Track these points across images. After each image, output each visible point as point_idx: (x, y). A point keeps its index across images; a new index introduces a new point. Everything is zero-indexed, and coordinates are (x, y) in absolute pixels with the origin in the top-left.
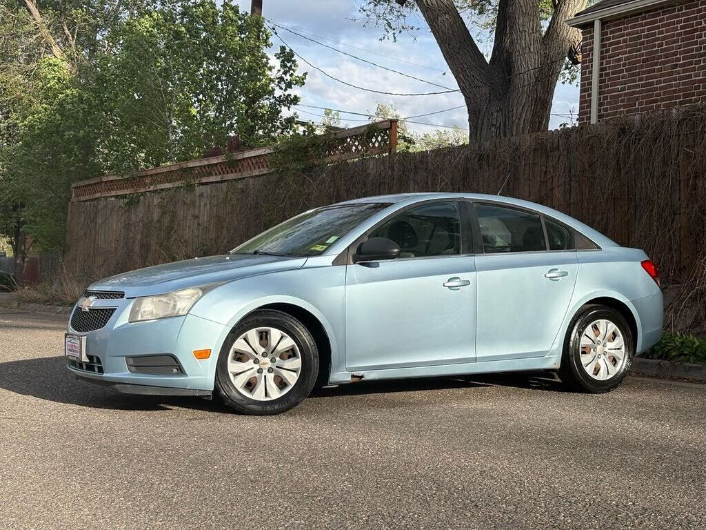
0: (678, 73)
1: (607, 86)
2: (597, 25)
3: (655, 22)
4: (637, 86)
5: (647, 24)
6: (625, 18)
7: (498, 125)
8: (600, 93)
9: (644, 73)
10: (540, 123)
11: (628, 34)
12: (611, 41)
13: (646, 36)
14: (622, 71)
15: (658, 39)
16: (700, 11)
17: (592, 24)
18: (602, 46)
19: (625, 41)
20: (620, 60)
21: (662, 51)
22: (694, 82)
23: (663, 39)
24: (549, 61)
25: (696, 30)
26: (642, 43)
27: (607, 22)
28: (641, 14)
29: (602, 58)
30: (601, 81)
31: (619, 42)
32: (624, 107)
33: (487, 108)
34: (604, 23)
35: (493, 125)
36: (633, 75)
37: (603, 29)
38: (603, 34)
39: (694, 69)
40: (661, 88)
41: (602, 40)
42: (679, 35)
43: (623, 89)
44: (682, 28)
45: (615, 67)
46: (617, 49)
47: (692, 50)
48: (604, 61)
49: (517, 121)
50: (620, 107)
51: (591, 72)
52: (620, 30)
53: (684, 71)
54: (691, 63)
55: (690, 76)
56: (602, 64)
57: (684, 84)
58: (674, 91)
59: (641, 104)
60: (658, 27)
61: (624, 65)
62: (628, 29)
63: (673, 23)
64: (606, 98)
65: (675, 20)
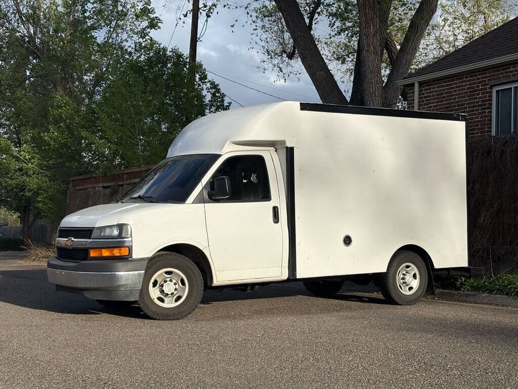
2: (417, 85)
3: (452, 84)
5: (446, 86)
6: (434, 81)
11: (436, 91)
12: (425, 95)
13: (446, 93)
15: (453, 95)
16: (478, 79)
17: (413, 85)
18: (420, 98)
19: (434, 95)
20: (431, 107)
21: (456, 102)
23: (457, 95)
25: (476, 91)
26: (444, 97)
27: (422, 84)
28: (443, 79)
29: (419, 106)
31: (430, 96)
34: (421, 84)
37: (420, 87)
38: (420, 91)
39: (475, 114)
41: (420, 95)
42: (466, 93)
44: (468, 89)
46: (428, 100)
47: (474, 103)
48: (421, 107)
52: (430, 89)
54: (473, 110)
55: (473, 118)
60: (453, 88)
62: (435, 89)
63: (463, 86)
65: (464, 84)
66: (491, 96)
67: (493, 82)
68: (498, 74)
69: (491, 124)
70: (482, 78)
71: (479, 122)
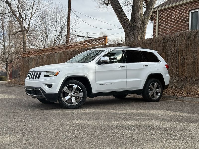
0: (178, 24)
1: (160, 27)
4: (168, 27)
5: (170, 11)
6: (165, 10)
7: (132, 37)
8: (158, 29)
9: (169, 24)
10: (143, 36)
12: (161, 16)
13: (170, 14)
16: (184, 8)
17: (156, 12)
18: (159, 17)
19: (165, 16)
20: (163, 20)
21: (174, 18)
22: (182, 26)
23: (174, 15)
24: (145, 21)
25: (183, 13)
26: (169, 16)
27: (160, 11)
28: (169, 9)
29: (159, 20)
30: (158, 26)
31: (163, 16)
32: (164, 32)
33: (129, 33)
36: (167, 24)
37: (159, 13)
40: (174, 28)
41: (159, 15)
42: (178, 14)
43: (164, 28)
44: (179, 12)
45: (162, 22)
46: (162, 18)
47: (182, 18)
49: (137, 36)
51: (156, 24)
52: (163, 13)
54: (181, 21)
55: (181, 24)
56: (159, 22)
57: (179, 26)
58: (177, 28)
59: (169, 32)
60: (173, 12)
61: (164, 22)
62: (165, 13)
63: (177, 11)
64: (160, 30)
66: (189, 15)
67: (190, 9)
68: (192, 6)
69: (189, 27)
71: (184, 26)
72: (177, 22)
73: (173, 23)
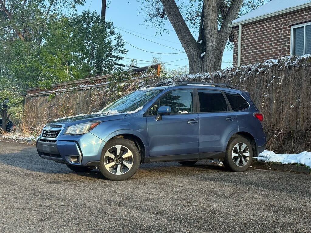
0: (272, 46)
1: (244, 52)
2: (240, 27)
3: (263, 26)
4: (256, 52)
5: (260, 26)
6: (251, 24)
7: (201, 66)
8: (241, 54)
9: (259, 46)
10: (218, 66)
11: (252, 31)
12: (246, 33)
13: (259, 31)
14: (250, 46)
15: (264, 33)
16: (281, 21)
17: (238, 27)
18: (242, 36)
19: (251, 33)
20: (249, 41)
21: (266, 37)
22: (279, 50)
23: (267, 32)
24: (221, 41)
25: (280, 29)
26: (258, 34)
28: (258, 22)
30: (241, 50)
31: (249, 34)
32: (251, 60)
33: (196, 60)
34: (243, 26)
35: (199, 67)
36: (255, 47)
37: (242, 28)
38: (242, 31)
39: (279, 45)
40: (266, 52)
41: (242, 33)
42: (273, 31)
43: (250, 53)
44: (274, 28)
45: (247, 44)
46: (248, 37)
47: (278, 37)
48: (243, 41)
49: (208, 65)
50: (249, 60)
51: (237, 46)
52: (249, 29)
53: (275, 46)
54: (277, 42)
55: (277, 48)
56: (242, 43)
57: (275, 51)
58: (271, 54)
59: (257, 59)
60: (264, 28)
61: (251, 43)
62: (252, 29)
63: (271, 26)
64: (243, 56)
65: (272, 25)
66: (290, 33)
67: (291, 23)
68: (295, 18)
69: (289, 51)
70: (284, 21)
71: (281, 50)
72: (271, 44)
73: (265, 45)
